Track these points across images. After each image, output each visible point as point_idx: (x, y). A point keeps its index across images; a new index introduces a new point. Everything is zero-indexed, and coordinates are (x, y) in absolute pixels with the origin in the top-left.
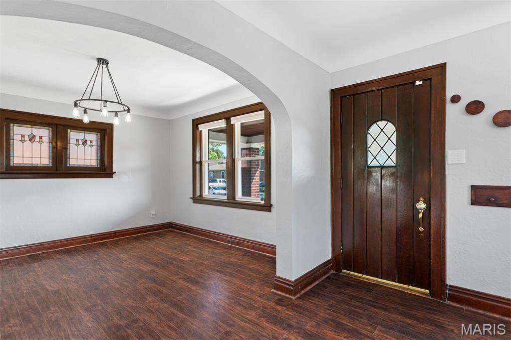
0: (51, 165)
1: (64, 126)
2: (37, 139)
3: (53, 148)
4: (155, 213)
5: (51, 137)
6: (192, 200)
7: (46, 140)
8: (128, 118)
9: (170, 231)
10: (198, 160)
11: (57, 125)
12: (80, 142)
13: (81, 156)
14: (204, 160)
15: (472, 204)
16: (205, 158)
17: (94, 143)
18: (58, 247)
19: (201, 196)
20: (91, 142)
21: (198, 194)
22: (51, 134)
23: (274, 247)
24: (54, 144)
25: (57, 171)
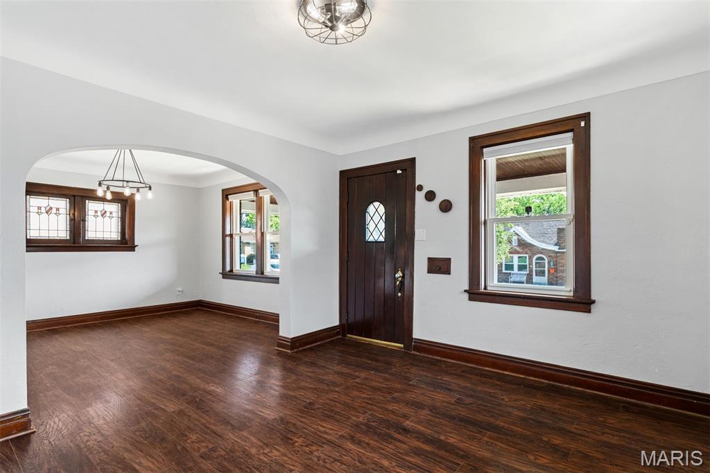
0: (68, 238)
1: (82, 197)
2: (54, 211)
3: (71, 220)
4: (181, 290)
5: (68, 208)
6: (221, 275)
7: (62, 211)
8: (150, 195)
9: (200, 309)
10: (228, 232)
11: (74, 196)
12: (99, 214)
13: (100, 228)
14: (234, 232)
15: (428, 272)
16: (236, 231)
17: (114, 214)
18: (78, 322)
19: (231, 271)
20: (111, 213)
21: (228, 268)
22: (68, 205)
23: (278, 315)
24: (71, 216)
25: (74, 243)
